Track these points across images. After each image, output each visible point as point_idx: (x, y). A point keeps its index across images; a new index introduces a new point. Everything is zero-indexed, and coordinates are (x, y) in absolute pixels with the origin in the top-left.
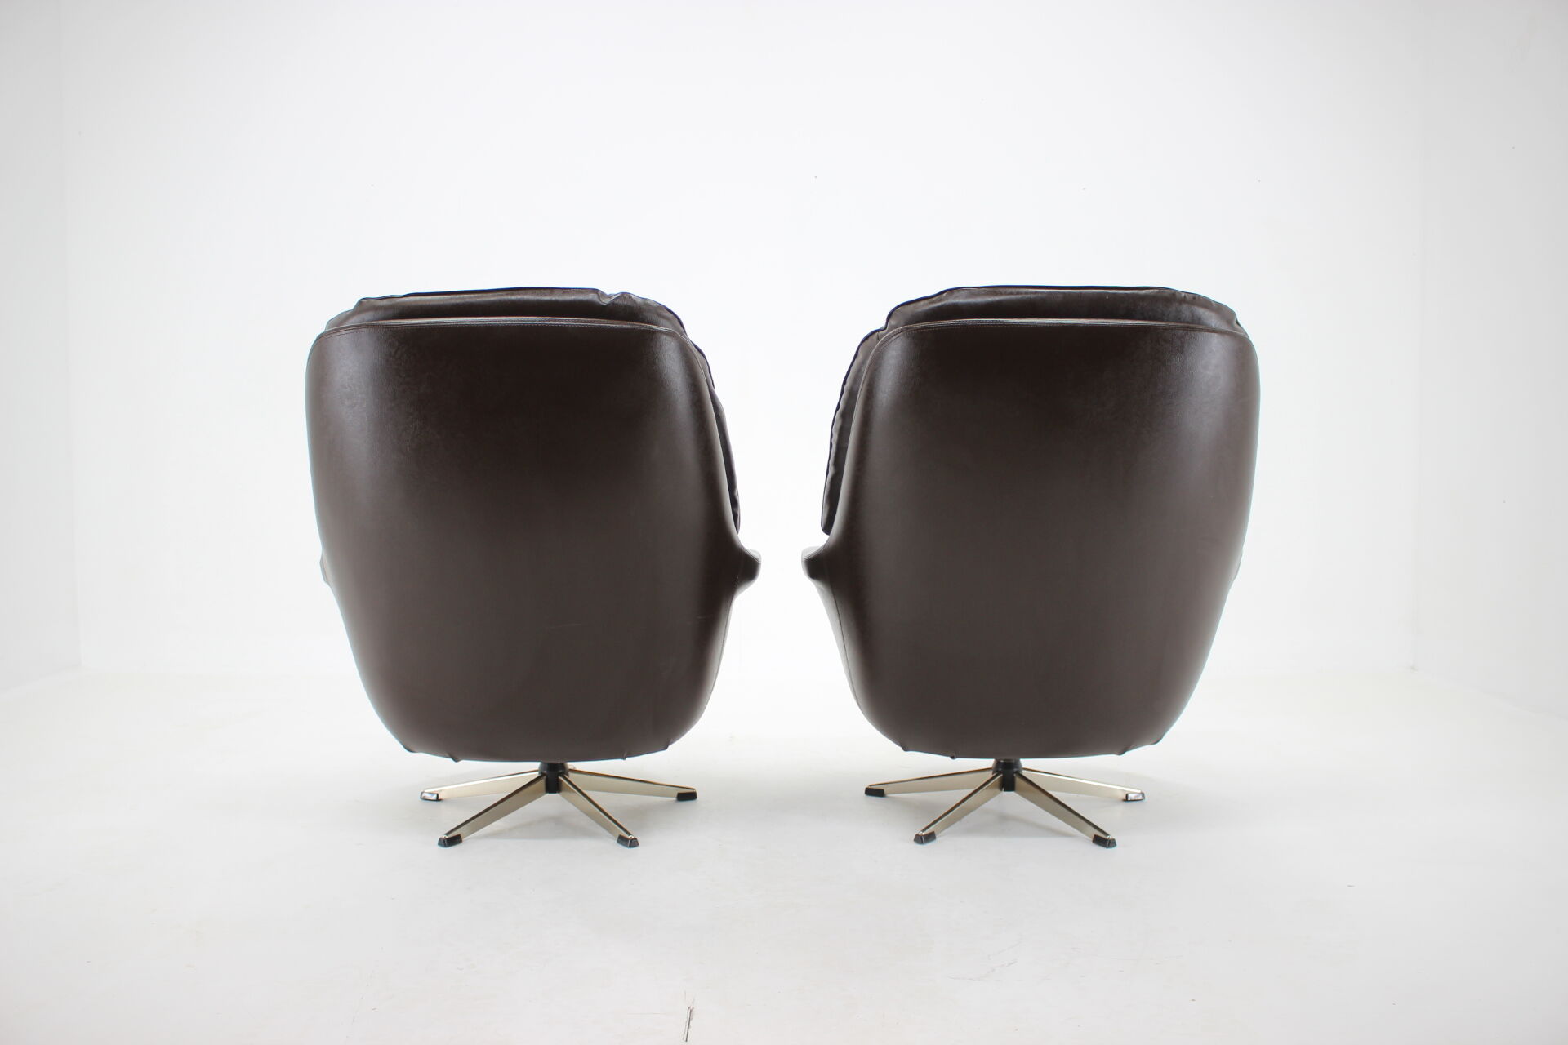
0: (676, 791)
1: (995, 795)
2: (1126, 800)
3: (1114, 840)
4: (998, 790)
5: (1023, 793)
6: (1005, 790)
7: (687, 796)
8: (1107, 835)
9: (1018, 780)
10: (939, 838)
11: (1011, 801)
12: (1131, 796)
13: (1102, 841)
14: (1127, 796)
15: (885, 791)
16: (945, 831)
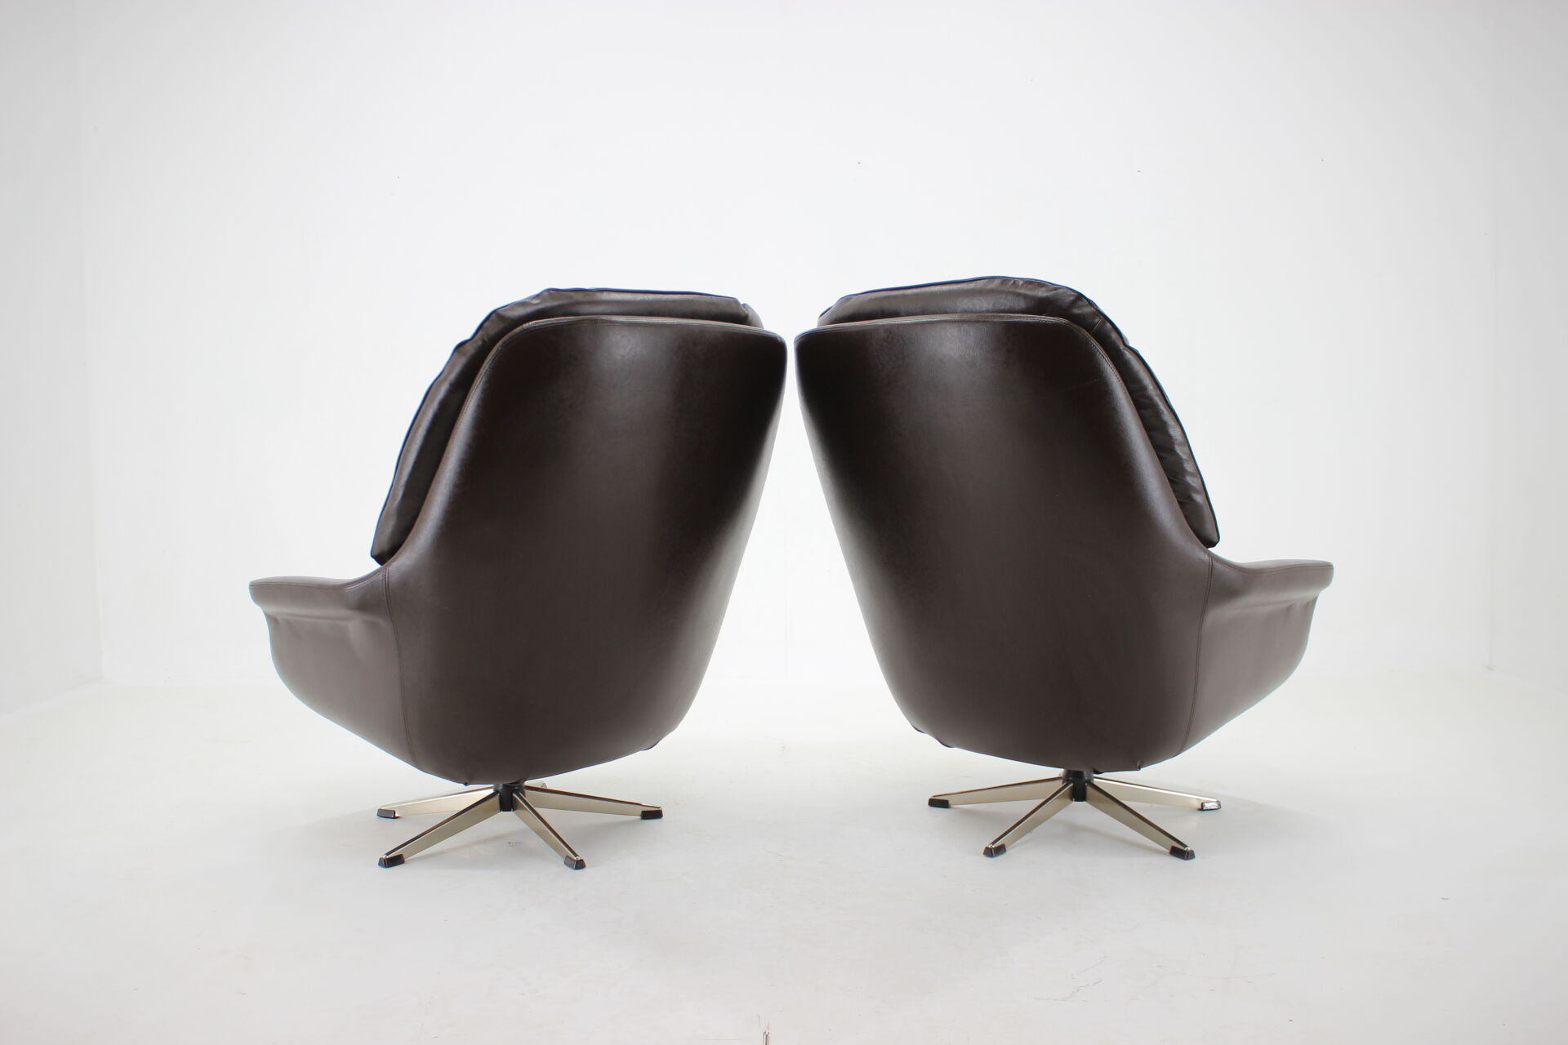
0: (640, 810)
1: (1066, 805)
2: (1202, 809)
3: (1192, 852)
4: (1068, 800)
5: (1094, 803)
6: (1076, 801)
7: (653, 814)
8: (1186, 846)
9: (1089, 789)
10: (1009, 852)
11: (1081, 812)
12: (1207, 806)
13: (1180, 852)
14: (1202, 805)
15: (950, 802)
16: (1015, 844)
